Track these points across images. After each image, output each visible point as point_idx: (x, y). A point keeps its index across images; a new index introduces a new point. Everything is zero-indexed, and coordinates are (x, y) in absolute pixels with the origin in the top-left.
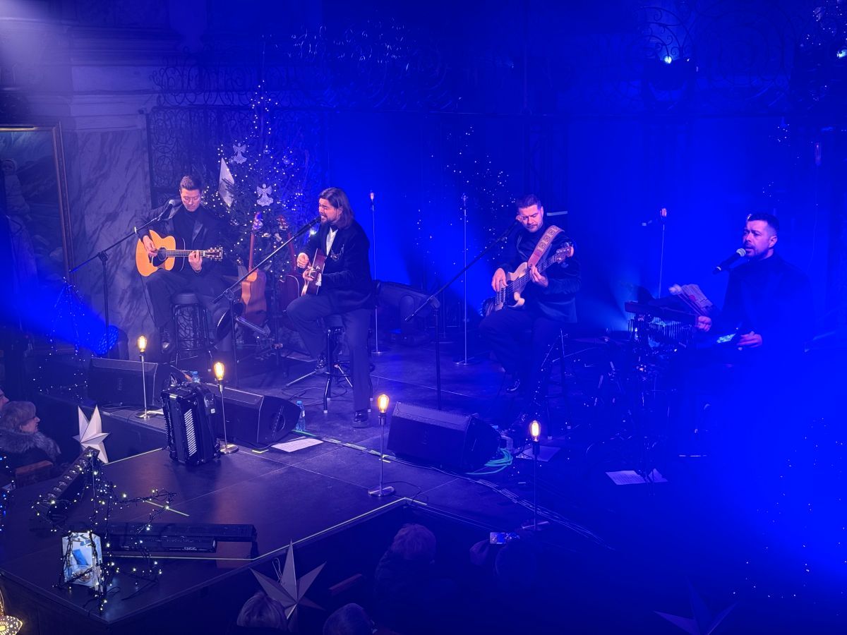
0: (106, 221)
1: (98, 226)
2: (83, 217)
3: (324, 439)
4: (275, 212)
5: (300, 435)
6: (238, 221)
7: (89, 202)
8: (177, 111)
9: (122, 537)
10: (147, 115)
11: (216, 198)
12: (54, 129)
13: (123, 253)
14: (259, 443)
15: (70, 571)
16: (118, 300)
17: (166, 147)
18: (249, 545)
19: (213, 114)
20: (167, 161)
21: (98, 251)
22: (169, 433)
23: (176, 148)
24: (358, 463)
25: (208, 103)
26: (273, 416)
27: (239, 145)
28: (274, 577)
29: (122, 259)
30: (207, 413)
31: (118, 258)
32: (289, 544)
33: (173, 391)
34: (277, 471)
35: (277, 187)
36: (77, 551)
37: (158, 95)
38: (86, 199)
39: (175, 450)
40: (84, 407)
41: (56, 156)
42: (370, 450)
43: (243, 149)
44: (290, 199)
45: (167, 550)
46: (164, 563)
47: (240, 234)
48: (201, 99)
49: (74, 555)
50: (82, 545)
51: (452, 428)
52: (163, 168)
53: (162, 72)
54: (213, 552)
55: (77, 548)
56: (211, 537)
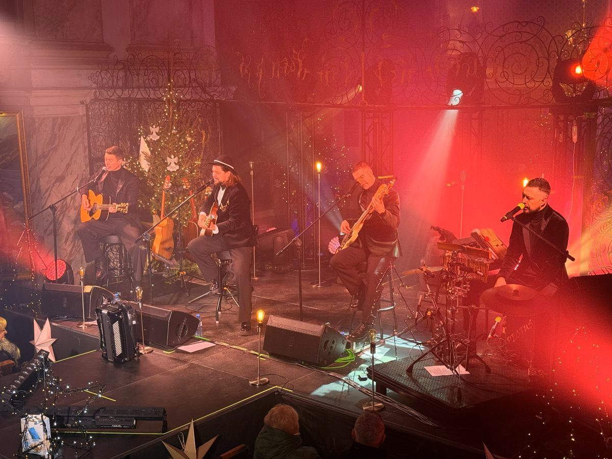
0: (55, 182)
1: (50, 186)
2: (39, 179)
3: (216, 342)
4: (180, 176)
5: (199, 339)
6: (154, 183)
7: (43, 168)
8: (109, 102)
9: (66, 418)
10: (87, 105)
11: (137, 165)
12: (18, 114)
13: (68, 205)
14: (168, 346)
15: (27, 443)
16: (64, 240)
17: (100, 128)
18: (161, 423)
19: (135, 105)
20: (101, 138)
21: (49, 204)
22: (101, 339)
23: (107, 128)
24: (242, 360)
25: (131, 96)
26: (179, 326)
27: (154, 126)
28: (179, 448)
29: (67, 210)
30: (130, 324)
31: (64, 209)
32: (191, 421)
33: (105, 307)
34: (182, 367)
35: (182, 158)
36: (31, 429)
37: (94, 90)
38: (41, 166)
39: (106, 351)
40: (38, 319)
41: (19, 135)
42: (250, 350)
43: (157, 129)
44: (191, 166)
45: (99, 428)
46: (97, 437)
47: (154, 192)
48: (126, 93)
49: (29, 432)
50: (36, 424)
51: (312, 334)
52: (98, 144)
53: (98, 74)
54: (134, 428)
55: (32, 427)
56: (133, 417)
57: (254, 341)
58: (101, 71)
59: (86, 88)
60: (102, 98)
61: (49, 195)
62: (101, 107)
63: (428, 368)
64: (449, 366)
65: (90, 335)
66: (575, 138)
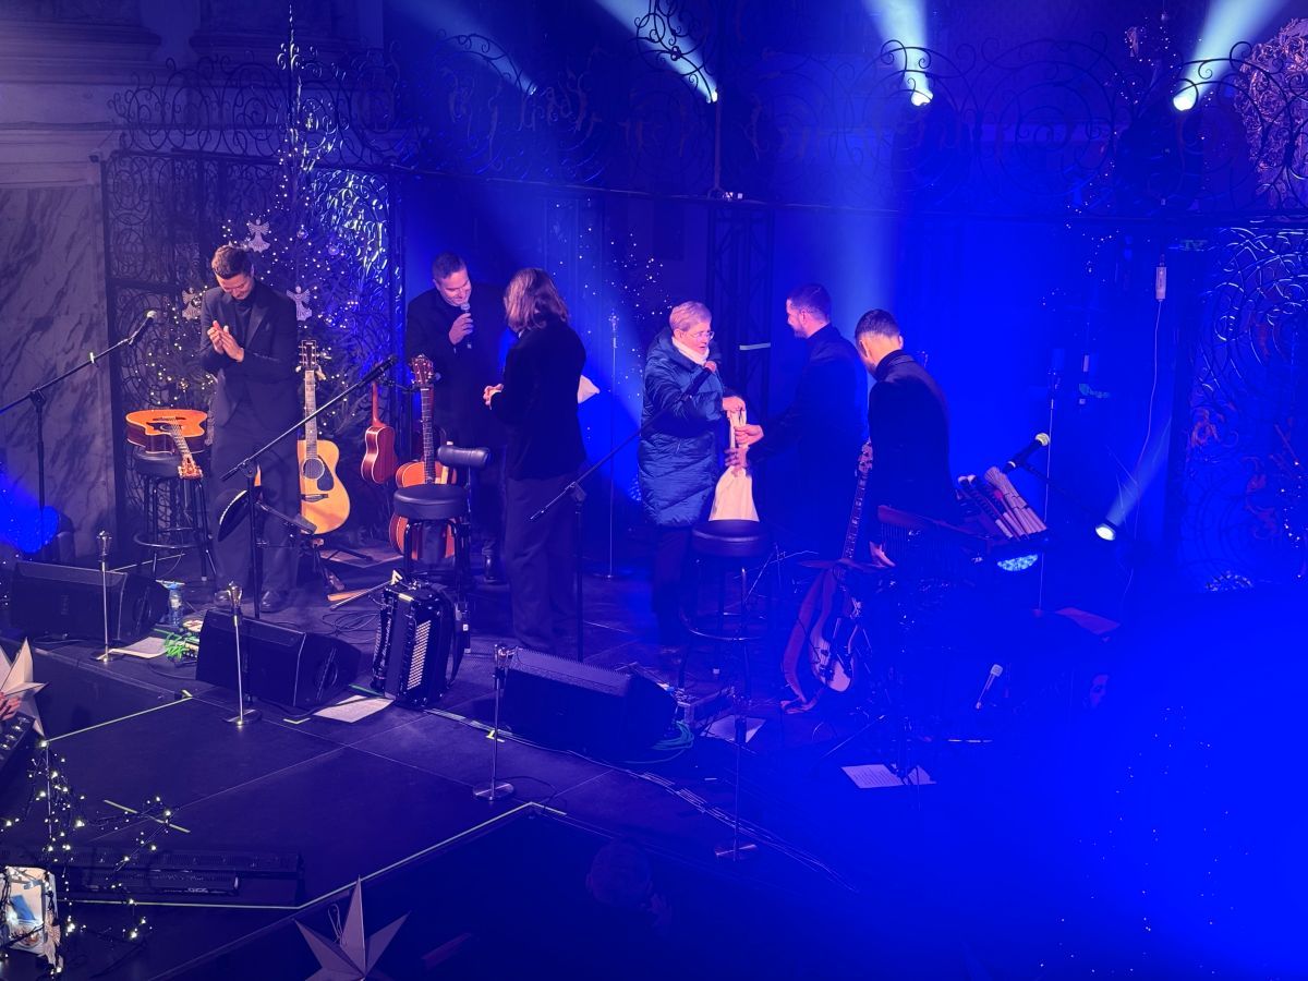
0: (33, 330)
1: (20, 339)
9: (87, 872)
10: (103, 164)
14: (296, 706)
17: (132, 215)
18: (294, 884)
19: (212, 167)
20: (134, 237)
21: (27, 389)
23: (150, 215)
24: (453, 742)
25: (205, 148)
26: (319, 663)
27: (258, 222)
32: (356, 880)
34: (328, 755)
35: (319, 292)
36: (16, 898)
37: (121, 132)
38: (3, 295)
42: (471, 720)
43: (265, 228)
44: (339, 311)
45: (159, 894)
48: (194, 141)
49: (12, 904)
50: (25, 888)
51: (604, 691)
52: (128, 248)
53: (130, 96)
54: (235, 895)
55: (19, 894)
56: (232, 872)
57: (478, 699)
58: (138, 90)
59: (103, 126)
60: (138, 149)
61: (19, 359)
62: (135, 168)
63: (851, 771)
64: (894, 766)
65: (121, 677)
66: (1161, 292)
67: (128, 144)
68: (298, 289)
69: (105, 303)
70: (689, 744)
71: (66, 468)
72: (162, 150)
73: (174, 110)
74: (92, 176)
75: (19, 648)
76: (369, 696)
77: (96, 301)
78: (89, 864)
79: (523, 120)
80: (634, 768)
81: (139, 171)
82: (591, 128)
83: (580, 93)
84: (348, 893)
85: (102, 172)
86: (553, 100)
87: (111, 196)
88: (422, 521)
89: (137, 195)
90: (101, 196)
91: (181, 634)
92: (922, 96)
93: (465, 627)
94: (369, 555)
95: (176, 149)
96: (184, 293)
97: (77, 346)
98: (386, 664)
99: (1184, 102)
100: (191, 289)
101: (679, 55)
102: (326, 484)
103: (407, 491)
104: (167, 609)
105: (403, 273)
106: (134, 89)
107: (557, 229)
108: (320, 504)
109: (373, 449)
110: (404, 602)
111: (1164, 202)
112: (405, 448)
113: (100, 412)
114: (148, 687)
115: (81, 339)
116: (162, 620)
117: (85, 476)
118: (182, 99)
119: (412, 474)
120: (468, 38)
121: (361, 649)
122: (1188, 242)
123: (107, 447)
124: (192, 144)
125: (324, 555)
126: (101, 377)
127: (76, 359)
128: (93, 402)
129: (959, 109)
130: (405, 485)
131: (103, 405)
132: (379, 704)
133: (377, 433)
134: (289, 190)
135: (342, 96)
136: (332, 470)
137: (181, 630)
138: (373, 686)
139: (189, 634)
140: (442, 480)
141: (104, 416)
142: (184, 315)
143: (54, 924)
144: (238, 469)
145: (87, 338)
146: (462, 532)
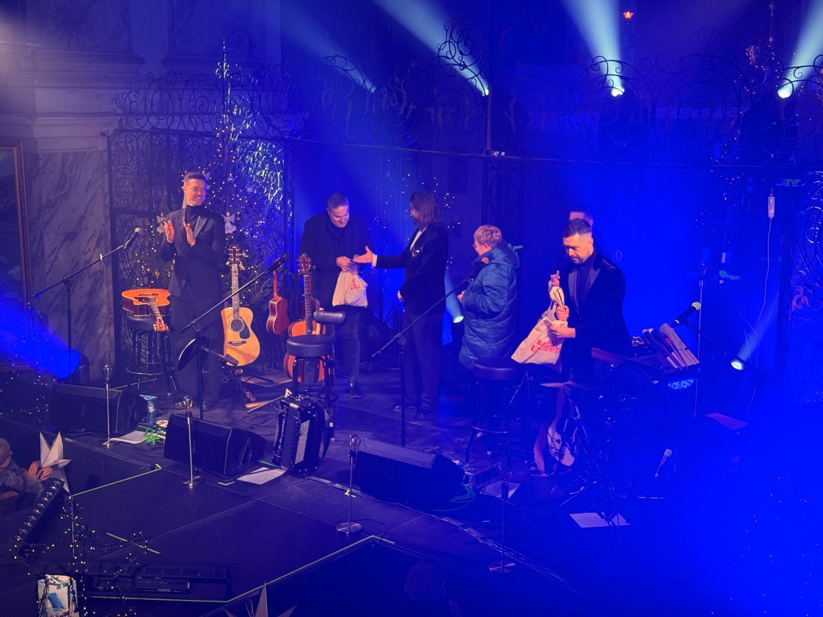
0: (65, 240)
1: (57, 246)
2: (42, 237)
7: (48, 222)
9: (96, 579)
10: (109, 137)
12: (16, 148)
14: (226, 475)
15: (45, 613)
17: (126, 168)
18: (224, 587)
19: (175, 139)
20: (127, 182)
23: (137, 169)
24: (324, 497)
25: (171, 127)
26: (240, 447)
32: (263, 584)
34: (245, 505)
35: (240, 215)
36: (51, 594)
37: (119, 117)
38: (46, 219)
40: (45, 432)
41: (17, 176)
42: (335, 483)
44: (252, 227)
45: (140, 592)
49: (49, 598)
50: (58, 588)
51: (419, 465)
52: (123, 189)
53: (125, 95)
54: (187, 593)
55: (54, 592)
56: (186, 579)
57: (339, 470)
58: (130, 92)
59: (108, 114)
60: (130, 128)
61: (56, 258)
62: (128, 140)
63: (575, 516)
64: (603, 514)
65: (118, 456)
66: (771, 212)
67: (124, 124)
68: (228, 214)
69: (109, 223)
70: (472, 499)
71: (85, 325)
72: (145, 128)
73: (152, 105)
74: (101, 145)
75: (56, 438)
76: (271, 468)
77: (104, 222)
78: (97, 574)
79: (367, 107)
80: (438, 514)
81: (131, 142)
82: (410, 112)
83: (402, 91)
84: (258, 593)
85: (108, 142)
86: (386, 95)
87: (113, 157)
88: (305, 358)
89: (129, 156)
90: (107, 157)
91: (154, 429)
92: (618, 91)
93: (331, 425)
94: (271, 379)
95: (153, 128)
96: (158, 217)
97: (92, 250)
98: (281, 448)
99: (785, 93)
100: (162, 215)
101: (465, 67)
102: (245, 335)
103: (294, 339)
104: (146, 413)
105: (292, 203)
106: (128, 91)
107: (388, 175)
108: (240, 347)
109: (274, 313)
110: (293, 408)
111: (772, 156)
112: (294, 312)
113: (105, 290)
114: (135, 462)
115: (95, 244)
116: (143, 420)
117: (96, 331)
118: (157, 97)
119: (299, 328)
120: (333, 58)
121: (266, 438)
122: (788, 180)
123: (110, 313)
124: (163, 125)
125: (243, 380)
126: (106, 269)
127: (92, 258)
128: (101, 284)
129: (642, 98)
130: (294, 336)
131: (107, 286)
132: (278, 473)
133: (276, 303)
134: (223, 152)
135: (255, 94)
136: (249, 326)
137: (155, 426)
138: (274, 461)
139: (159, 429)
140: (317, 332)
141: (108, 293)
142: (158, 230)
143: (75, 611)
144: (190, 326)
145: (97, 246)
146: (329, 364)
